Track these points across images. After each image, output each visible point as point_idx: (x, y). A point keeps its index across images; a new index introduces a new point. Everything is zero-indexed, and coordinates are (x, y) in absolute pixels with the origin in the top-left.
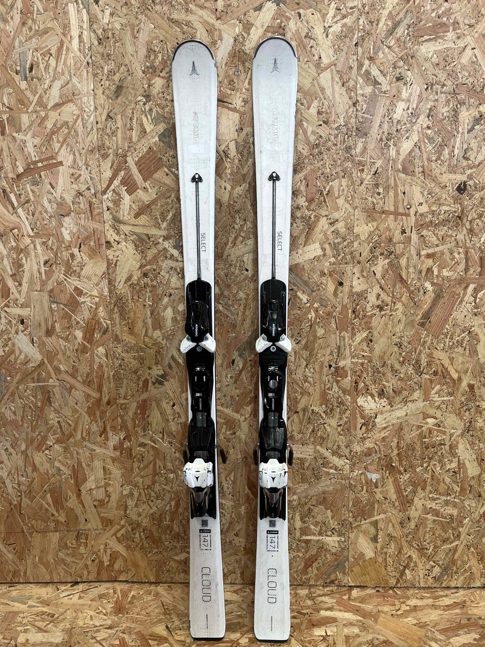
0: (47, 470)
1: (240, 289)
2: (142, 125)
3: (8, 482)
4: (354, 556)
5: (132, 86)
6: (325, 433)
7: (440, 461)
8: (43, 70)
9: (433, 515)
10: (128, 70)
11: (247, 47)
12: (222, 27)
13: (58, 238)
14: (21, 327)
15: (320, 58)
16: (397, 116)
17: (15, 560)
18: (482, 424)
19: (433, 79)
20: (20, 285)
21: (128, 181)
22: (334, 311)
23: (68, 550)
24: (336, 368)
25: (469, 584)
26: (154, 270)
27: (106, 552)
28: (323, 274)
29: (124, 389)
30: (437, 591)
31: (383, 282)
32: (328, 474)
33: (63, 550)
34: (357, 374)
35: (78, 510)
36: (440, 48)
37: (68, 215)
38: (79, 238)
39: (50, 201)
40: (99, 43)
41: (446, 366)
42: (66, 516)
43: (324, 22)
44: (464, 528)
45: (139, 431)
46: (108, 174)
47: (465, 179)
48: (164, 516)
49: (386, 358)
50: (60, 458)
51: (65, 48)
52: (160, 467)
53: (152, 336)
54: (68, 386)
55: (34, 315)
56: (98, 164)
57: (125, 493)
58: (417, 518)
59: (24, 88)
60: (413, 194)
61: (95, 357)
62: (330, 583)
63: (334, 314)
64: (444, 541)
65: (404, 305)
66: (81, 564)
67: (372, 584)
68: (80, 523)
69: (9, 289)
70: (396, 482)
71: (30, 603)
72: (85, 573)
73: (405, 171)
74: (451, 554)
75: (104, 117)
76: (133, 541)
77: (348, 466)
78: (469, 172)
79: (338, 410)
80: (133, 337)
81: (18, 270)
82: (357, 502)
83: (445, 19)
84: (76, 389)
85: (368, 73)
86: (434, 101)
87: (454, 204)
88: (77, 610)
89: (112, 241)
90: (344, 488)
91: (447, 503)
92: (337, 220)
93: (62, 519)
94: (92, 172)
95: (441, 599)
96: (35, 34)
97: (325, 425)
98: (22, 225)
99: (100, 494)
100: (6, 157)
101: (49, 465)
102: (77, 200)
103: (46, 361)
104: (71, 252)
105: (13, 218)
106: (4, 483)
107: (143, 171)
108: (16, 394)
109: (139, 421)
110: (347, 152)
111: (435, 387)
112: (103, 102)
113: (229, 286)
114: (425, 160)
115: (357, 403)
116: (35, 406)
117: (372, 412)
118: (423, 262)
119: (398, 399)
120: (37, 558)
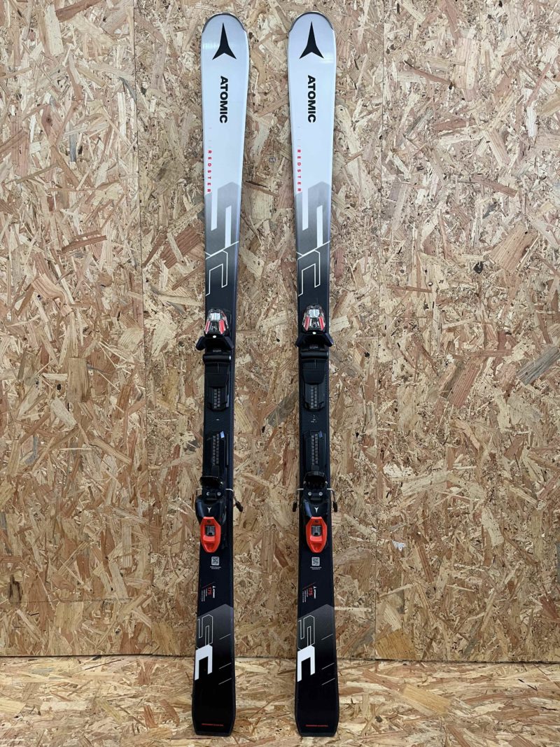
0: (76, 537)
1: (271, 358)
2: (182, 204)
3: (35, 548)
4: (380, 627)
5: (174, 169)
6: (352, 501)
7: (464, 530)
8: (91, 152)
9: (458, 585)
10: (172, 155)
11: (281, 138)
12: (258, 120)
13: (98, 307)
14: (57, 392)
15: (348, 149)
16: (418, 202)
17: (37, 633)
18: (504, 493)
19: (450, 169)
20: (59, 351)
21: (167, 255)
22: (361, 381)
23: (92, 620)
24: (363, 436)
25: (496, 658)
26: (189, 339)
27: (130, 623)
28: (350, 345)
29: (156, 455)
30: (464, 666)
31: (407, 354)
32: (356, 542)
33: (87, 621)
34: (383, 442)
35: (105, 579)
36: (457, 141)
37: (108, 286)
38: (118, 307)
39: (92, 273)
40: (145, 130)
41: (468, 436)
42: (93, 584)
43: (352, 117)
44: (489, 598)
45: (169, 498)
46: (149, 248)
47: (481, 259)
48: (190, 585)
49: (410, 426)
50: (88, 524)
51: (113, 133)
52: (188, 535)
53: (185, 402)
54: (100, 451)
55: (71, 380)
56: (139, 238)
57: (152, 561)
58: (443, 588)
59: (73, 168)
60: (434, 272)
61: (129, 423)
62: (357, 656)
63: (361, 383)
64: (470, 612)
65: (427, 376)
66: (105, 635)
67: (400, 657)
68: (106, 592)
69: (48, 355)
70: (422, 551)
71: (52, 675)
72: (109, 645)
73: (426, 250)
74: (476, 626)
75: (147, 197)
76: (159, 612)
77: (375, 534)
78: (485, 253)
79: (365, 478)
80: (167, 404)
81: (58, 337)
82: (384, 571)
83: (462, 115)
84: (108, 455)
85: (391, 163)
86: (452, 189)
87: (473, 282)
88: (101, 681)
89: (150, 311)
90: (370, 556)
91: (472, 573)
92: (364, 295)
93: (88, 588)
94: (134, 246)
95: (468, 672)
96: (85, 119)
97: (353, 493)
98: (65, 294)
99: (127, 563)
100: (53, 231)
101: (77, 532)
102: (118, 271)
103: (80, 426)
104: (109, 320)
105: (57, 288)
106: (31, 549)
107: (181, 247)
108: (49, 459)
109: (169, 488)
110: (373, 232)
111: (458, 455)
112: (146, 183)
113: (261, 355)
114: (444, 241)
115: (383, 471)
116: (67, 470)
117: (398, 480)
118: (445, 336)
119: (423, 468)
120: (60, 629)
